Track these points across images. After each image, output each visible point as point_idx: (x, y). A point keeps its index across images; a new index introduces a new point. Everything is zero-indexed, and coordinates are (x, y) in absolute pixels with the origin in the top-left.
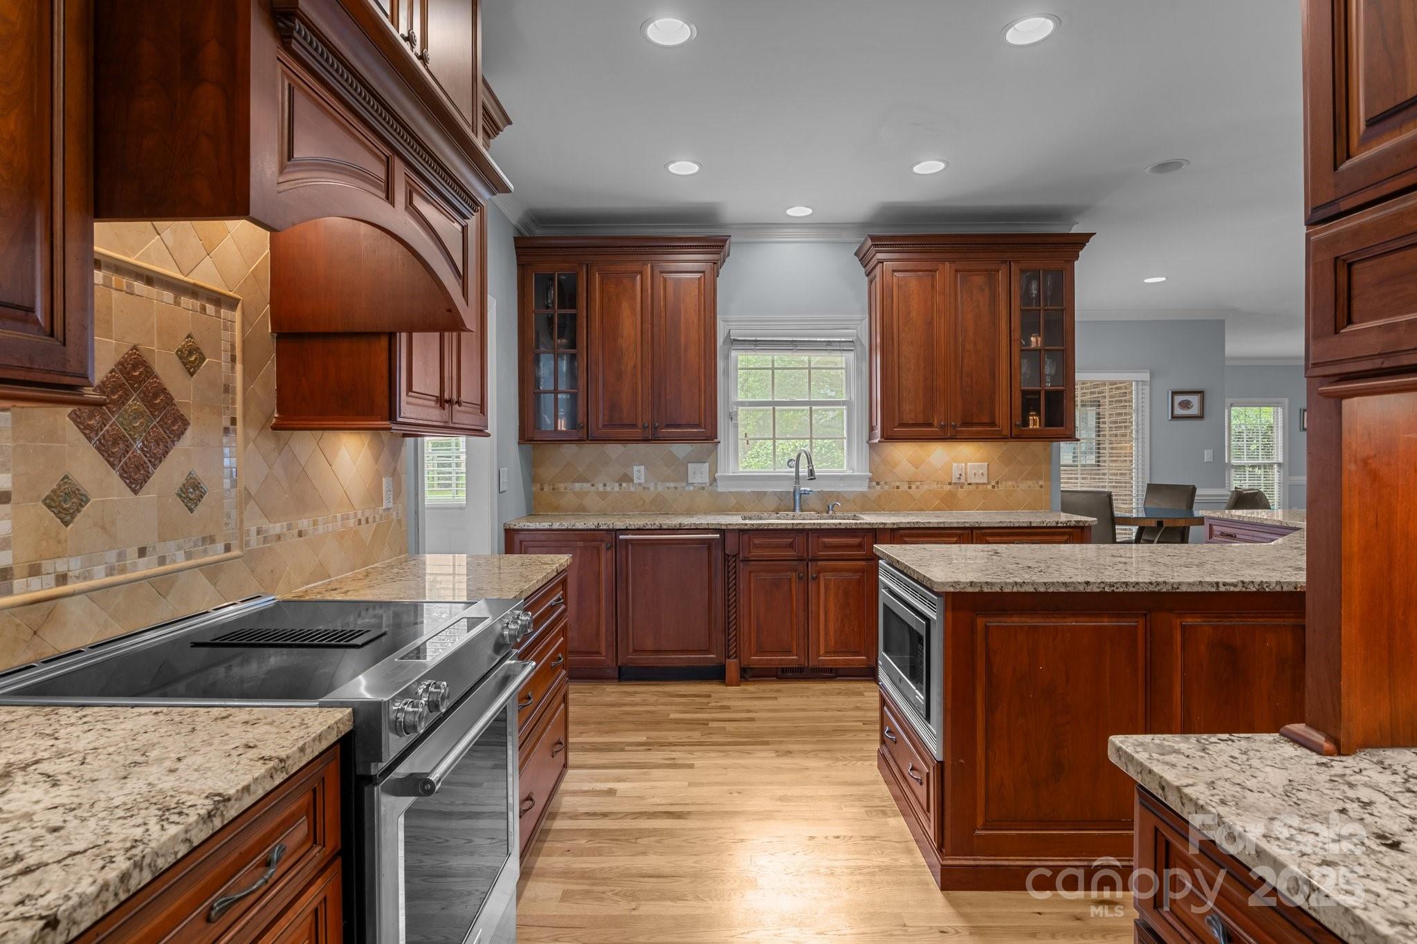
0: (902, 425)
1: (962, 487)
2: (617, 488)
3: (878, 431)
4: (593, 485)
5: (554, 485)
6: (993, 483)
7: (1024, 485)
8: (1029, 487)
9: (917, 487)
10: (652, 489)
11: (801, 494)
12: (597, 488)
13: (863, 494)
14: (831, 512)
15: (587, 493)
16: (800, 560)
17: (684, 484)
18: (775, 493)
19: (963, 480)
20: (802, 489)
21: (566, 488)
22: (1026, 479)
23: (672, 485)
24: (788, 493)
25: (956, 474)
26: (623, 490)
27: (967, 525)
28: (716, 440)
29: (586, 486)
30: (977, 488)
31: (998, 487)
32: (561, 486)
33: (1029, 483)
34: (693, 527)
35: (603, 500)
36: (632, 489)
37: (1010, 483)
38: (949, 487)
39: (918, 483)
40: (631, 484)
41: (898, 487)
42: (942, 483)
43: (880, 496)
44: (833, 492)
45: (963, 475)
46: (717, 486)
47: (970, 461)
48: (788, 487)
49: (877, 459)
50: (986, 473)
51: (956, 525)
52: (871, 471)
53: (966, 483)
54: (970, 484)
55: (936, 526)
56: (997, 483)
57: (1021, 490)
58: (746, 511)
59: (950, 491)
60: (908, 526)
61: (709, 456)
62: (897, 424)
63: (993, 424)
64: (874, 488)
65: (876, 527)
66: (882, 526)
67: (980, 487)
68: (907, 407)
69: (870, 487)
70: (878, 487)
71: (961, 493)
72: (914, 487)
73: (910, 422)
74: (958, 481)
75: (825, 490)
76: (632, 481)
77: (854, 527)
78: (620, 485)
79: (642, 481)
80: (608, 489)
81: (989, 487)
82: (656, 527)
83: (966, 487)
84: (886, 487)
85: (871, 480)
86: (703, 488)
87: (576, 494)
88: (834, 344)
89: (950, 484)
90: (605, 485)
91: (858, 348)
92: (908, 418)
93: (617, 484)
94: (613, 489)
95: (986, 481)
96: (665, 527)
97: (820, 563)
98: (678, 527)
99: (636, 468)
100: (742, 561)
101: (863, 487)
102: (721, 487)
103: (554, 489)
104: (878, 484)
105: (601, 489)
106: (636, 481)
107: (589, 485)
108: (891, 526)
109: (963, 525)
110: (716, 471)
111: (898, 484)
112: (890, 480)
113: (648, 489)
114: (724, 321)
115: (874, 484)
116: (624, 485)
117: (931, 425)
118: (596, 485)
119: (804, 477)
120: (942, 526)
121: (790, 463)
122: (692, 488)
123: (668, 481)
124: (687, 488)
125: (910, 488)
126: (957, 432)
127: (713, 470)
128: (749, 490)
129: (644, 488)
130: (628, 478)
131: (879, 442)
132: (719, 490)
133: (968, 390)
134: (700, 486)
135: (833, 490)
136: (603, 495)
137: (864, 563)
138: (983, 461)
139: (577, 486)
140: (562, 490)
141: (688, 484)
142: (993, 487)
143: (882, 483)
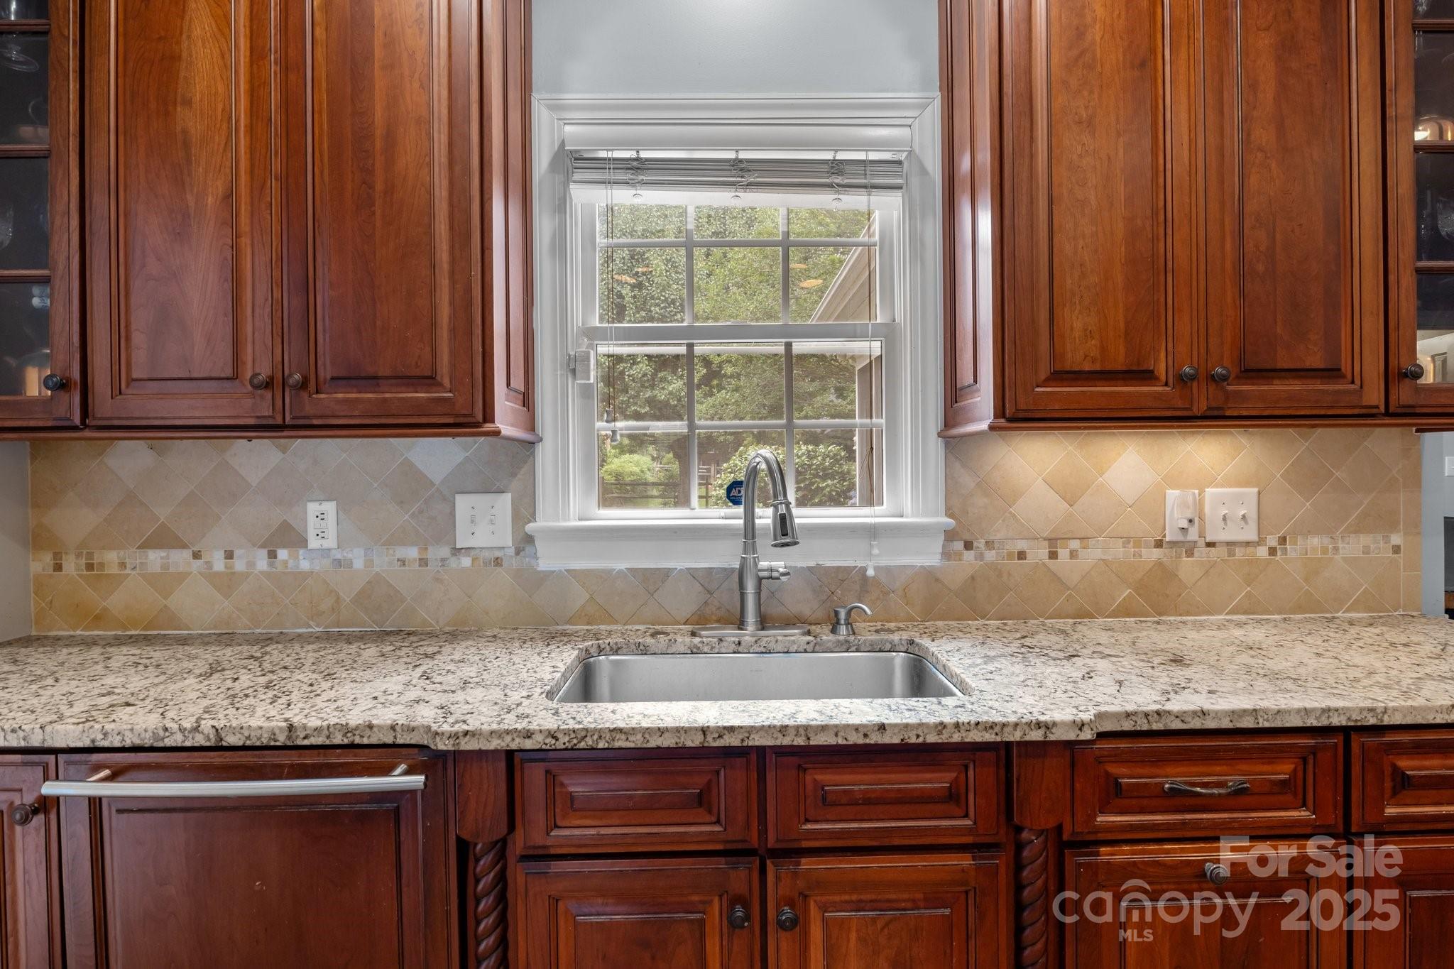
0: (1060, 376)
1: (1190, 553)
2: (262, 564)
3: (983, 401)
4: (197, 556)
5: (90, 555)
6: (1272, 541)
7: (1353, 546)
8: (1366, 551)
9: (1073, 555)
10: (359, 564)
11: (760, 580)
12: (209, 564)
13: (929, 575)
14: (843, 630)
15: (181, 577)
16: (732, 853)
17: (445, 551)
18: (692, 573)
19: (1193, 535)
20: (763, 564)
21: (123, 565)
22: (1358, 529)
23: (412, 553)
24: (727, 572)
25: (1175, 518)
26: (280, 568)
27: (1336, 721)
28: (488, 427)
29: (180, 558)
30: (1231, 554)
31: (1285, 552)
32: (111, 557)
33: (1365, 539)
34: (338, 739)
35: (227, 596)
36: (305, 565)
37: (1315, 541)
38: (1156, 554)
39: (1075, 544)
40: (301, 552)
41: (1022, 555)
42: (1138, 543)
43: (973, 578)
44: (847, 570)
45: (1196, 520)
46: (535, 556)
47: (1212, 483)
48: (726, 557)
49: (967, 481)
50: (1253, 515)
51: (1296, 722)
52: (949, 514)
53: (1201, 543)
54: (1210, 545)
55: (1226, 724)
56: (1283, 540)
57: (1345, 559)
58: (616, 622)
59: (1159, 564)
60: (1127, 726)
61: (514, 475)
62: (1043, 374)
63: (1332, 373)
64: (959, 556)
65: (1017, 736)
66: (1036, 736)
67: (1239, 552)
68: (1076, 322)
69: (946, 555)
70: (969, 556)
71: (1188, 568)
72: (1063, 553)
73: (1087, 367)
74: (1180, 538)
75: (828, 563)
76: (304, 542)
77: (932, 738)
78: (272, 555)
79: (330, 542)
80: (239, 565)
81: (1262, 552)
82: (199, 740)
83: (1201, 553)
84: (990, 556)
85: (950, 536)
86: (498, 562)
87: (152, 580)
88: (848, 168)
89: (1159, 544)
90: (229, 555)
91: (915, 181)
92: (1079, 354)
93: (263, 553)
94: (251, 564)
95: (1253, 536)
96: (231, 740)
97: (806, 864)
98: (282, 739)
99: (313, 508)
100: (525, 858)
101: (928, 556)
102: (548, 560)
103: (90, 567)
104: (968, 545)
105: (219, 564)
106: (314, 543)
107: (186, 554)
108: (1071, 736)
109: (1324, 722)
110: (533, 517)
111: (1021, 545)
112: (999, 536)
113: (350, 563)
114: (552, 108)
115: (959, 545)
116: (283, 554)
117: (1147, 376)
118: (205, 557)
119: (765, 528)
120: (1247, 723)
121: (734, 493)
122: (466, 562)
123: (403, 543)
124: (453, 563)
125: (1053, 555)
126: (1228, 396)
127: (525, 510)
128: (622, 565)
129: (338, 563)
130: (291, 536)
131: (992, 428)
132: (544, 565)
133: (1260, 268)
134: (487, 554)
135: (849, 563)
136: (226, 583)
137: (965, 861)
138: (1247, 484)
139: (155, 557)
140: (114, 570)
141: (456, 551)
142: (1273, 551)
143: (980, 544)
